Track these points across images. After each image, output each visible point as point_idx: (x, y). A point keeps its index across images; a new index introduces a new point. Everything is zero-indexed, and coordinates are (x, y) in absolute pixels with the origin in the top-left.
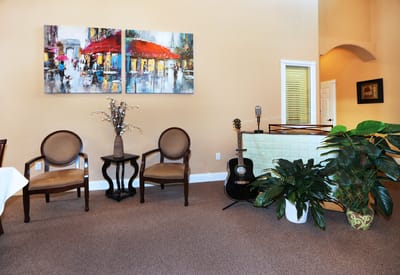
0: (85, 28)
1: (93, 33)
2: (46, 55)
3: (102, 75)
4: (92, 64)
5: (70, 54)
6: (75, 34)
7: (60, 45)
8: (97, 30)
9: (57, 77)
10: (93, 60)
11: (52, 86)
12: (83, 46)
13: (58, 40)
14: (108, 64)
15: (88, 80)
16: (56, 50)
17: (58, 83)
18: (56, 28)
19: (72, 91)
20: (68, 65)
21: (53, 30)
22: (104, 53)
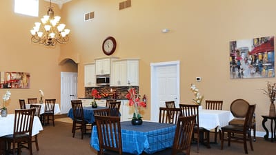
0: (251, 40)
1: (256, 42)
2: (231, 58)
3: (262, 66)
4: (255, 60)
5: (243, 56)
6: (246, 43)
7: (238, 51)
8: (258, 39)
9: (236, 69)
10: (256, 58)
11: (234, 74)
12: (250, 50)
13: (236, 49)
14: (265, 59)
15: (253, 70)
16: (236, 54)
17: (237, 72)
18: (235, 42)
19: (244, 77)
20: (242, 62)
21: (234, 44)
22: (263, 53)
